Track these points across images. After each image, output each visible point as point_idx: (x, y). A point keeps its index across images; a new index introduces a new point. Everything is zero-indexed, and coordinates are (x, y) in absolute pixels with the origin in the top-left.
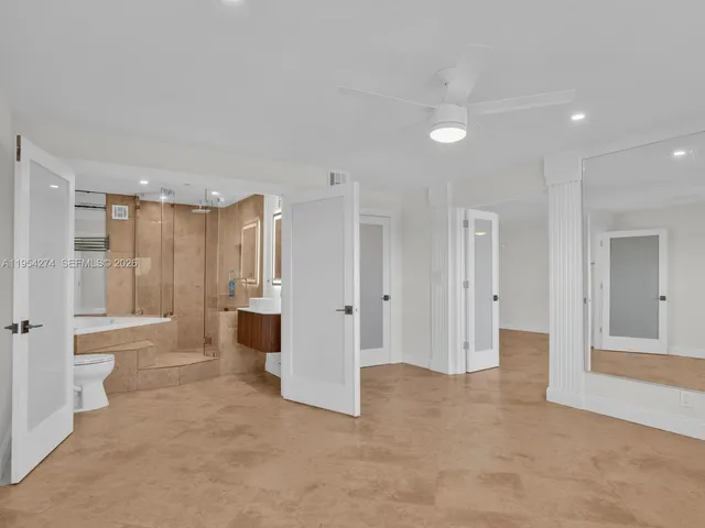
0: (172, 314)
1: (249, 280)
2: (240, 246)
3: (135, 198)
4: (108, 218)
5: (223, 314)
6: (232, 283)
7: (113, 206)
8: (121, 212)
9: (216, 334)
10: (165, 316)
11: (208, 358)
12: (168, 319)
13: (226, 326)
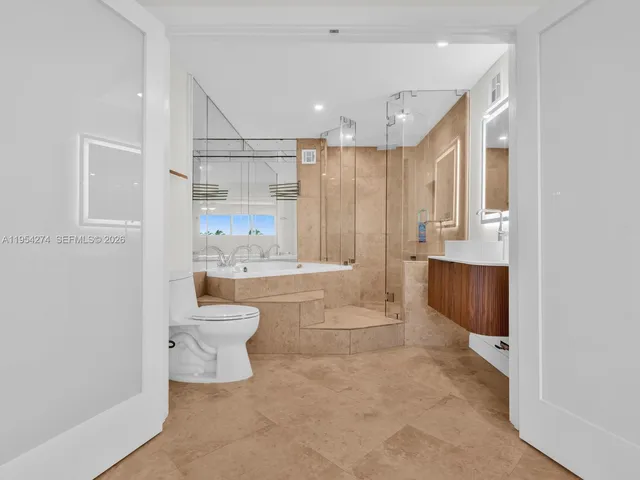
0: (353, 261)
1: (444, 223)
2: (434, 182)
3: (321, 140)
4: (299, 162)
5: (409, 264)
6: (422, 226)
7: (303, 151)
8: (309, 156)
9: (401, 290)
10: (346, 263)
11: (391, 321)
12: (349, 267)
13: (413, 280)
